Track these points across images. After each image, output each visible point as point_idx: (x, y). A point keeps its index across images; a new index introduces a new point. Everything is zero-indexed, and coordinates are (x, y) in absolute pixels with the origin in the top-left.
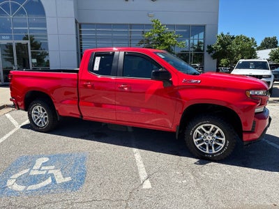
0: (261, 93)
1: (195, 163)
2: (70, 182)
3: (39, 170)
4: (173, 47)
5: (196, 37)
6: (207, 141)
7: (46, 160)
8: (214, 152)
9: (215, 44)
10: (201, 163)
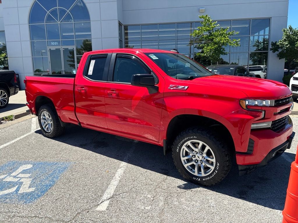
0: (267, 103)
1: (179, 187)
2: (31, 194)
3: (15, 177)
4: (223, 47)
5: (262, 33)
6: (197, 161)
7: (29, 166)
8: (203, 175)
9: (282, 40)
10: (186, 187)
